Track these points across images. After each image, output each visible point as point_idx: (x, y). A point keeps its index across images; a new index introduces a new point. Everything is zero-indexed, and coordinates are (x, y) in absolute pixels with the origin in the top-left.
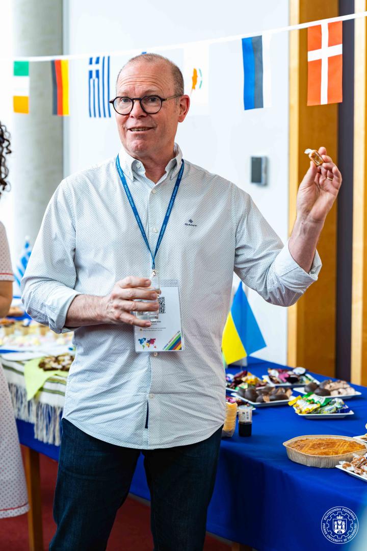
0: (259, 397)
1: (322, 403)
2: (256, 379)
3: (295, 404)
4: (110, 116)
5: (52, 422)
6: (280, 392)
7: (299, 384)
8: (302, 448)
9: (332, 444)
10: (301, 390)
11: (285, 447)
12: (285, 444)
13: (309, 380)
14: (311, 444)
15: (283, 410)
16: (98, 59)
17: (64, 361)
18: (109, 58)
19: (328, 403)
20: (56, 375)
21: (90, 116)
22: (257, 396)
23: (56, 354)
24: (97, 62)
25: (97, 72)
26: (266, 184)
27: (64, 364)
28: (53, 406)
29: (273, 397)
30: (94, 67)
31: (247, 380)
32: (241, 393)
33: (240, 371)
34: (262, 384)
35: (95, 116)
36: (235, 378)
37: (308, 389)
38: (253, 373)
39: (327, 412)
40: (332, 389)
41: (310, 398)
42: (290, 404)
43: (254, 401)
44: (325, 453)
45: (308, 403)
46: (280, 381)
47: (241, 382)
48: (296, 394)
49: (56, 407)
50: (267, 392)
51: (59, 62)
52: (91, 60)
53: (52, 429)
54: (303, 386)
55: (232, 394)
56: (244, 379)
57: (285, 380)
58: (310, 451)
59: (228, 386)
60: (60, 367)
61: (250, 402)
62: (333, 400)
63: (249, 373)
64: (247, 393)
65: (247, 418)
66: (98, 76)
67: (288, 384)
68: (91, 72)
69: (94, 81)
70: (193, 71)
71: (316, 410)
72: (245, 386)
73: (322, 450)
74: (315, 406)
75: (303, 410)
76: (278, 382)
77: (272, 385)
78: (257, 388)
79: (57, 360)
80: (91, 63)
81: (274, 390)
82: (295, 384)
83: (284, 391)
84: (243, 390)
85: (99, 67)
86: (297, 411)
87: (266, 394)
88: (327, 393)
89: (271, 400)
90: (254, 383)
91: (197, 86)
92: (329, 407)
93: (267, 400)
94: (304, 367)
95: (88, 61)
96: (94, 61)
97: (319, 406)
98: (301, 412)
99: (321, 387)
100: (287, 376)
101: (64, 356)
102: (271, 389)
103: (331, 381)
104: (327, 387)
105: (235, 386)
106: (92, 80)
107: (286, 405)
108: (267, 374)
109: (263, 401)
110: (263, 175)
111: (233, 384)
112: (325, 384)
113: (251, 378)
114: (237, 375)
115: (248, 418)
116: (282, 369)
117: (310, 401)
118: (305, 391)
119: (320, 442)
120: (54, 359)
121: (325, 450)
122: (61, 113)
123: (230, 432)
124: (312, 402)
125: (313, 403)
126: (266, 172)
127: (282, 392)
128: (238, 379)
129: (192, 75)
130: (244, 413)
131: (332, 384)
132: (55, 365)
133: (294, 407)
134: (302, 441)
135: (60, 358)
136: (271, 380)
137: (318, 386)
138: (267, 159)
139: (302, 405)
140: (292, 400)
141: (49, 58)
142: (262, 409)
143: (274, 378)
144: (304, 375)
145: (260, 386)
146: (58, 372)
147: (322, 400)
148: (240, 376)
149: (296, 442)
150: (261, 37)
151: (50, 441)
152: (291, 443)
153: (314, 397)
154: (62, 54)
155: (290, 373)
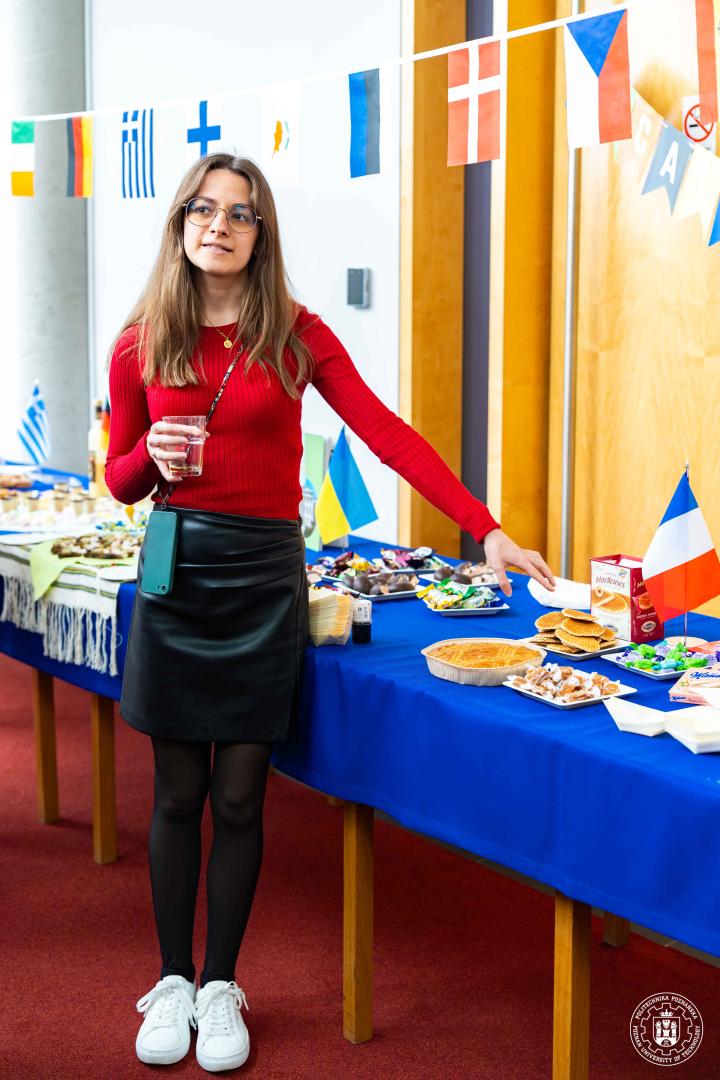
0: (375, 588)
1: (464, 593)
2: (366, 564)
3: (426, 596)
4: (153, 195)
5: (71, 629)
6: (401, 580)
7: (425, 569)
8: (450, 657)
9: (491, 651)
10: (429, 577)
11: (424, 657)
12: (424, 652)
13: (437, 564)
14: (462, 652)
15: (411, 605)
16: (136, 113)
17: (89, 543)
18: (152, 111)
19: (473, 593)
20: (78, 563)
21: (125, 196)
22: (371, 586)
23: (78, 535)
24: (135, 118)
25: (135, 132)
26: (368, 306)
27: (89, 547)
28: (71, 608)
29: (393, 587)
30: (130, 126)
31: (354, 564)
32: (347, 582)
33: (341, 553)
34: (375, 570)
35: (131, 196)
36: (337, 563)
37: (439, 576)
38: (361, 555)
39: (472, 605)
40: (473, 574)
41: (447, 587)
42: (419, 596)
43: (368, 593)
44: (485, 664)
45: (445, 594)
46: (399, 565)
47: (345, 567)
48: (425, 583)
49: (76, 608)
50: (384, 580)
51: (78, 122)
52: (126, 115)
53: (70, 641)
54: (433, 572)
55: (334, 584)
56: (349, 563)
57: (405, 564)
58: (464, 662)
59: (328, 574)
60: (84, 551)
61: (362, 594)
62: (478, 590)
63: (355, 555)
64: (357, 583)
65: (365, 618)
66: (135, 138)
67: (410, 570)
68: (125, 134)
69: (130, 145)
70: (276, 124)
71: (456, 603)
72: (351, 573)
73: (480, 659)
74: (455, 598)
75: (439, 604)
76: (397, 568)
77: (387, 570)
78: (370, 576)
79: (79, 542)
80: (125, 120)
81: (393, 577)
82: (420, 570)
83: (408, 579)
84: (351, 580)
85: (138, 125)
86: (431, 606)
87: (384, 582)
88: (466, 580)
89: (390, 592)
90: (364, 569)
91: (282, 146)
92: (473, 600)
93: (385, 590)
94: (429, 547)
95: (121, 117)
96: (130, 117)
97: (461, 597)
98: (436, 607)
99: (457, 572)
100: (409, 559)
101: (89, 537)
102: (387, 576)
103: (470, 564)
104: (466, 572)
105: (338, 573)
106: (126, 145)
107: (414, 598)
108: (381, 557)
109: (380, 593)
110: (365, 293)
111: (335, 571)
112: (463, 568)
113: (358, 561)
114: (339, 558)
115: (366, 616)
116: (400, 551)
117: (447, 591)
118: (436, 578)
119: (474, 648)
120: (75, 541)
121: (484, 661)
122: (80, 193)
123: (341, 637)
124: (450, 591)
125: (452, 594)
126: (368, 289)
127: (405, 579)
128: (341, 564)
129: (274, 130)
130: (360, 609)
131: (473, 568)
132: (77, 549)
133: (425, 600)
134: (447, 647)
135: (83, 540)
136: (387, 563)
137: (453, 572)
138: (369, 271)
139: (437, 598)
140: (420, 590)
141: (65, 116)
142: (379, 602)
143: (391, 562)
144: (430, 557)
145: (372, 572)
146: (81, 559)
147: (464, 589)
148: (343, 560)
149: (439, 649)
150: (377, 71)
151: (68, 659)
152: (433, 650)
153: (452, 585)
154: (84, 109)
155: (412, 554)
